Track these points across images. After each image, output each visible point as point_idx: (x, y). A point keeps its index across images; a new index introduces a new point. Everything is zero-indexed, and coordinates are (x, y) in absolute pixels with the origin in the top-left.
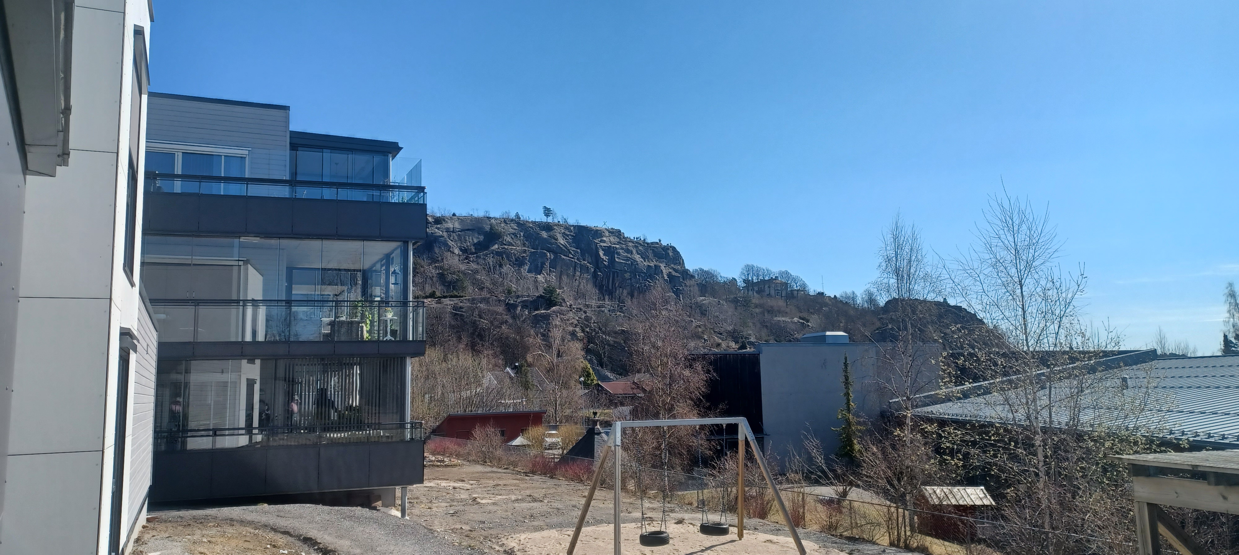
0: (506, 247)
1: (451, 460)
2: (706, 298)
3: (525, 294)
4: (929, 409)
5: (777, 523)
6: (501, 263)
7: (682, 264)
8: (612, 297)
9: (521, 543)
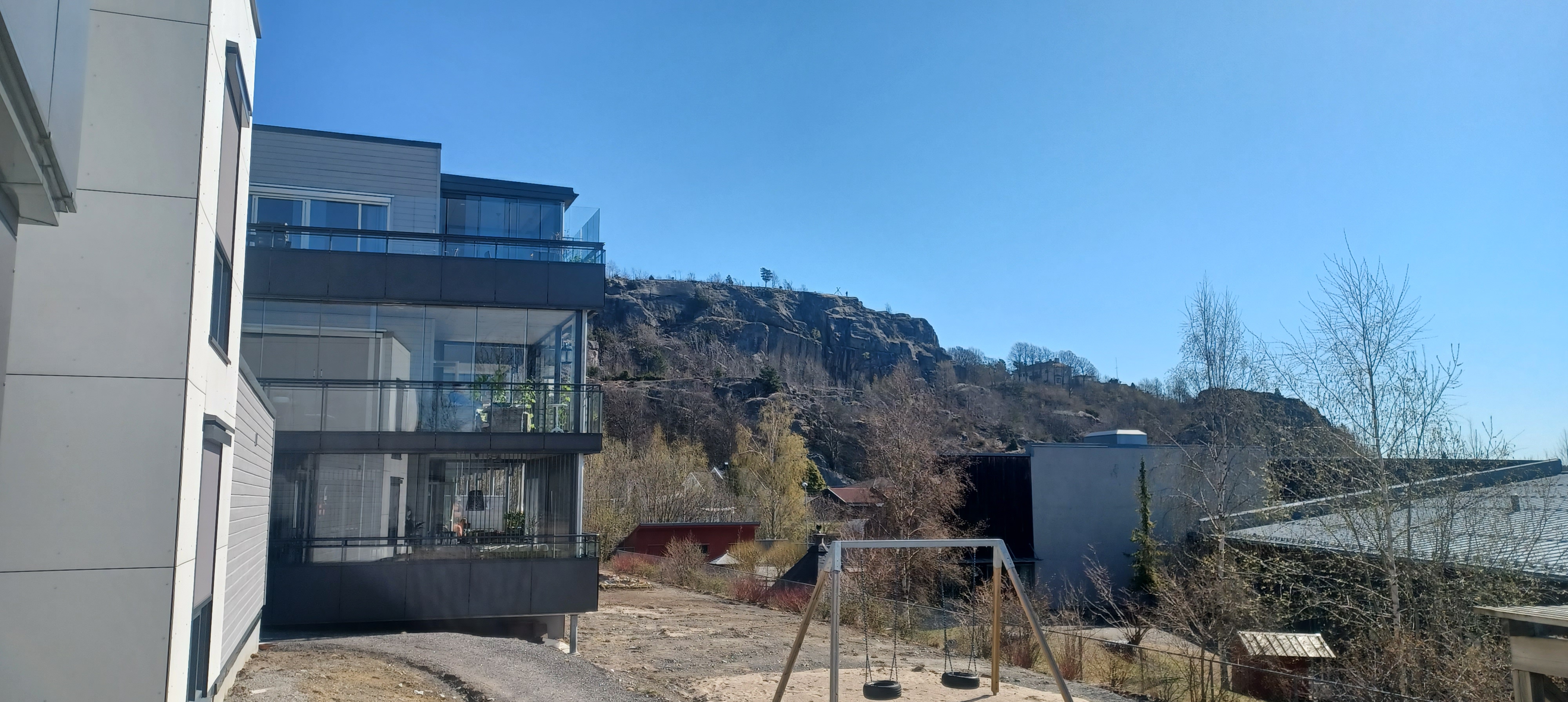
0: (715, 318)
1: (639, 581)
2: (966, 385)
3: (738, 376)
4: (1250, 531)
5: (1045, 673)
6: (708, 337)
7: (935, 341)
8: (846, 382)
9: (716, 689)
